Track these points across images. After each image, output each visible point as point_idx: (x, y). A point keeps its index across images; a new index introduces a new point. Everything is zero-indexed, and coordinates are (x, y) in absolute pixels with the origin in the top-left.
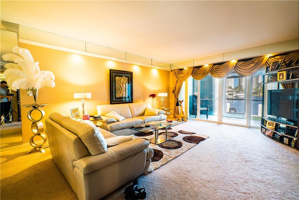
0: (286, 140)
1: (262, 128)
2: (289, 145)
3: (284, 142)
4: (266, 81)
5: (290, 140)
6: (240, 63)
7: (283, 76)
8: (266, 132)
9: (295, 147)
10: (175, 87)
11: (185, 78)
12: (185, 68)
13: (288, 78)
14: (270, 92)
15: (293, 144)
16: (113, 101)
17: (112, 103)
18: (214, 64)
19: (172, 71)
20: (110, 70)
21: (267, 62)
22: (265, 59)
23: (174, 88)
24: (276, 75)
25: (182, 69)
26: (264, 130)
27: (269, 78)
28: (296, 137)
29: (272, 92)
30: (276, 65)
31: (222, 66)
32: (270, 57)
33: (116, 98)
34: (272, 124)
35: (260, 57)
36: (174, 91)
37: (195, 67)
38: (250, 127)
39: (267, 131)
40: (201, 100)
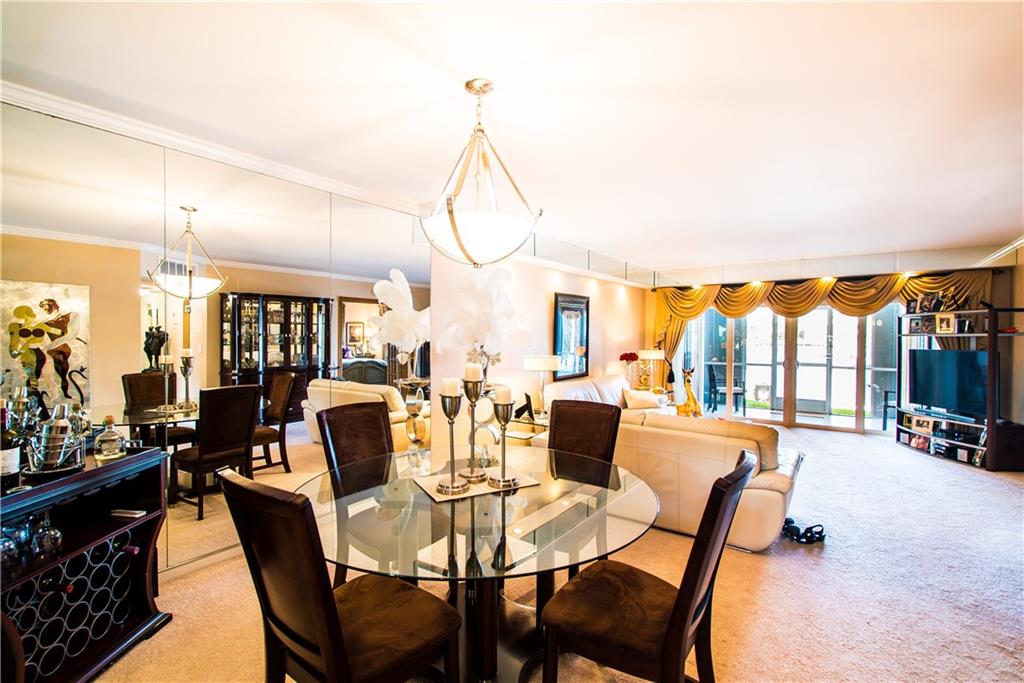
0: (962, 454)
1: (902, 434)
2: (970, 462)
3: (959, 458)
4: (905, 330)
5: (971, 453)
6: (842, 285)
7: (947, 325)
8: (910, 440)
9: (983, 465)
10: (666, 334)
11: (693, 312)
12: (696, 287)
13: (961, 330)
14: (913, 353)
15: (977, 460)
17: (557, 378)
18: (778, 283)
19: (654, 290)
20: (556, 296)
21: (904, 288)
22: (900, 280)
23: (663, 336)
24: (931, 319)
25: (689, 288)
26: (904, 437)
27: (913, 324)
28: (984, 446)
29: (918, 354)
30: (932, 300)
31: (799, 288)
32: (910, 278)
34: (925, 424)
35: (889, 275)
36: (660, 343)
37: (724, 286)
38: (864, 433)
39: (914, 440)
40: (706, 365)
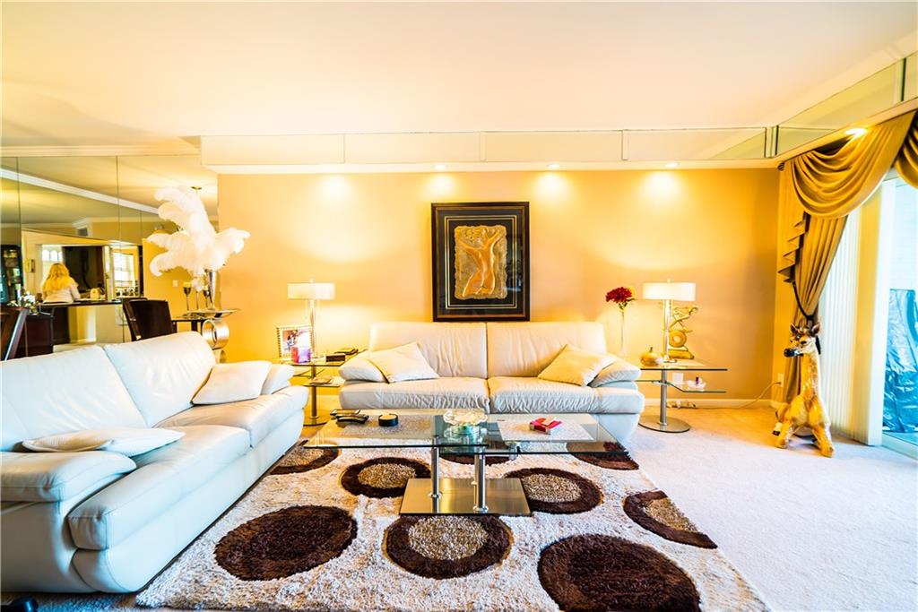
10: (798, 253)
16: (444, 312)
17: (439, 316)
19: (781, 167)
20: (434, 207)
23: (792, 257)
25: (839, 144)
33: (454, 301)
36: (791, 270)
